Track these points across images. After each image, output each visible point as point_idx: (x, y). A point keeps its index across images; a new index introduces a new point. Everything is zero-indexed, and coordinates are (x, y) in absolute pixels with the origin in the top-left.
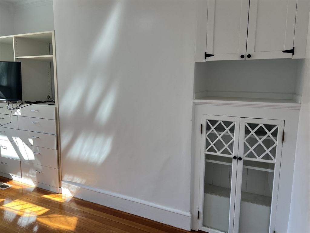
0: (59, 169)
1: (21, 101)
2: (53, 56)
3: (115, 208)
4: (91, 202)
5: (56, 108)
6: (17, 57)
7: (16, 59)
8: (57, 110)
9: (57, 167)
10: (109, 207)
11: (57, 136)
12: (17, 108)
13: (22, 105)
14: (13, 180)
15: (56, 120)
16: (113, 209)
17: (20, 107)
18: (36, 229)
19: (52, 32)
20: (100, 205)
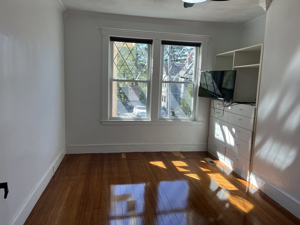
0: (250, 161)
1: (232, 101)
2: (260, 64)
3: (294, 215)
4: (273, 200)
5: (255, 109)
6: (235, 67)
7: (234, 68)
8: (256, 110)
9: (249, 158)
10: (288, 211)
11: (253, 132)
12: (229, 106)
13: (232, 104)
14: (219, 160)
15: (254, 118)
16: (292, 215)
17: (231, 105)
18: (227, 205)
19: (262, 44)
20: (281, 206)
